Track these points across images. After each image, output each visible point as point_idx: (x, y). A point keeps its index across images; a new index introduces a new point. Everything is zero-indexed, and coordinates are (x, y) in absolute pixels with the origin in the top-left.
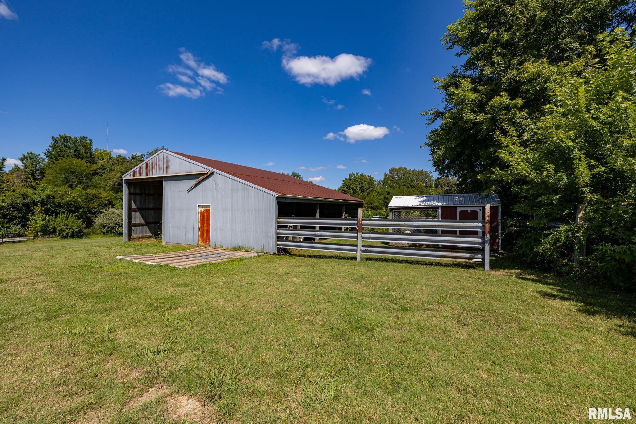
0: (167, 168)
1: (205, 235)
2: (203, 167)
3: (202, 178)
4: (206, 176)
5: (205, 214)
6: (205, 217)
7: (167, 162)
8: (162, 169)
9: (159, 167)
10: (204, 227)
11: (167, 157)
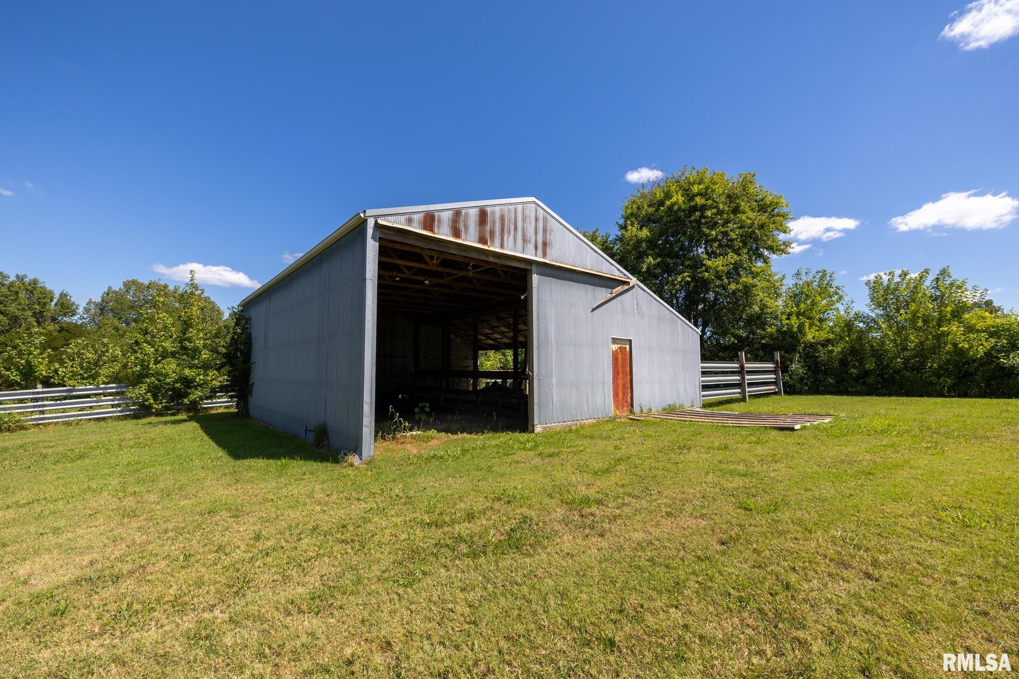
0: (545, 244)
1: (621, 394)
2: (618, 270)
3: (620, 289)
4: (626, 287)
5: (620, 356)
6: (620, 361)
7: (545, 230)
8: (530, 242)
9: (524, 235)
10: (617, 379)
11: (545, 219)
